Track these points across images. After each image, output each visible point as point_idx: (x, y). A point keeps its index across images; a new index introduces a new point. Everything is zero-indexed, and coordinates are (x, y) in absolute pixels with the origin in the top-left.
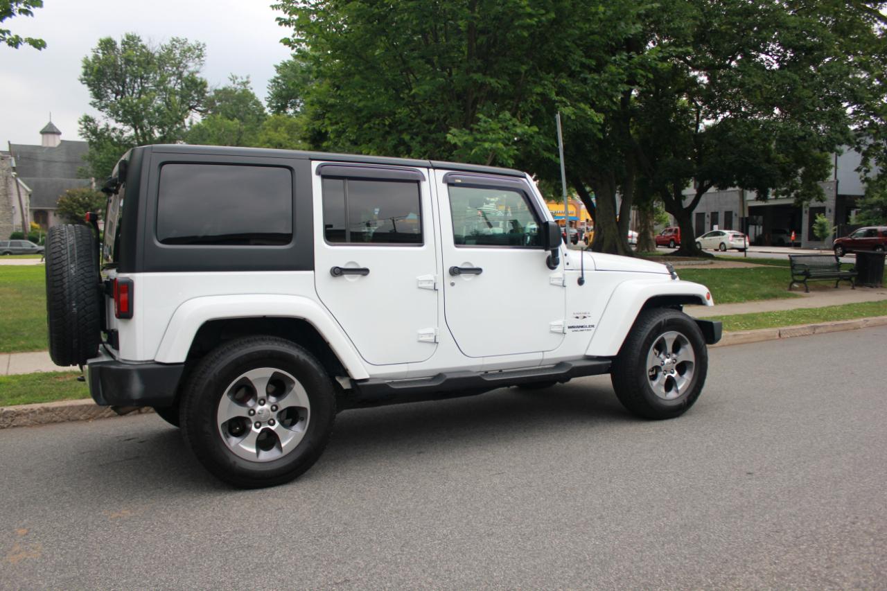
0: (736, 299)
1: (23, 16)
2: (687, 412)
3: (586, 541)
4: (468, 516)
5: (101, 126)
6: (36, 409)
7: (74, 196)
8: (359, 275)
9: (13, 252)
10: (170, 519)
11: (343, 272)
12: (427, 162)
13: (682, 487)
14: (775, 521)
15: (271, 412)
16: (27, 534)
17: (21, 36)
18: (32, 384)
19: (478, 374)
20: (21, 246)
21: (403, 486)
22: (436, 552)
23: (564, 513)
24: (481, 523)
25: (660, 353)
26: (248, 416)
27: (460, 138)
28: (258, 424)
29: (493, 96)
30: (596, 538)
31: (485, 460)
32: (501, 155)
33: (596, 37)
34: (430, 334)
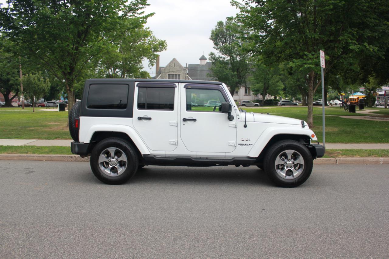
8: (148, 120)
11: (142, 119)
15: (116, 161)
19: (191, 158)
25: (285, 159)
26: (108, 162)
28: (111, 165)
34: (174, 142)
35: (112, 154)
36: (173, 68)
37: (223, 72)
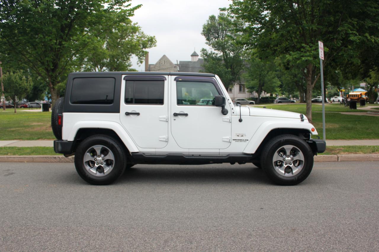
5: (209, 52)
8: (137, 115)
11: (129, 114)
15: (102, 160)
28: (97, 164)
34: (164, 138)
35: (98, 152)
36: (163, 65)
37: (216, 69)
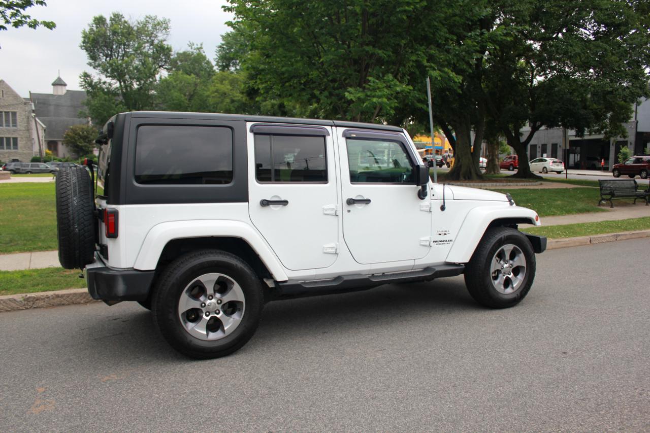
0: (559, 213)
1: (39, 5)
2: (521, 303)
3: (443, 404)
4: (358, 383)
5: (95, 80)
6: (50, 295)
7: (76, 130)
8: (281, 206)
9: (33, 171)
10: (145, 382)
11: (270, 203)
12: (330, 122)
13: (514, 363)
14: (582, 391)
15: (217, 305)
16: (44, 392)
17: (38, 20)
18: (47, 277)
19: (367, 277)
20: (38, 167)
21: (312, 359)
22: (335, 411)
23: (427, 382)
24: (367, 389)
25: (500, 261)
26: (200, 308)
27: (355, 95)
28: (208, 313)
29: (380, 62)
30: (450, 402)
31: (372, 339)
32: (386, 107)
33: (457, 18)
34: (332, 248)
35: (210, 288)
